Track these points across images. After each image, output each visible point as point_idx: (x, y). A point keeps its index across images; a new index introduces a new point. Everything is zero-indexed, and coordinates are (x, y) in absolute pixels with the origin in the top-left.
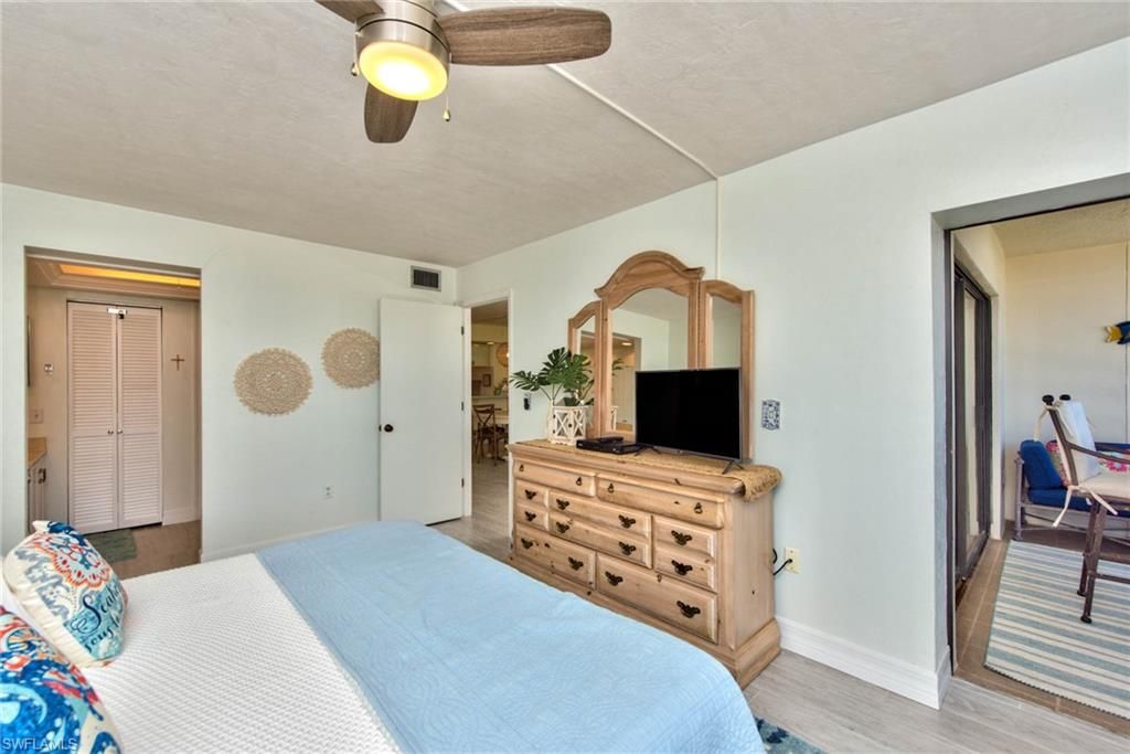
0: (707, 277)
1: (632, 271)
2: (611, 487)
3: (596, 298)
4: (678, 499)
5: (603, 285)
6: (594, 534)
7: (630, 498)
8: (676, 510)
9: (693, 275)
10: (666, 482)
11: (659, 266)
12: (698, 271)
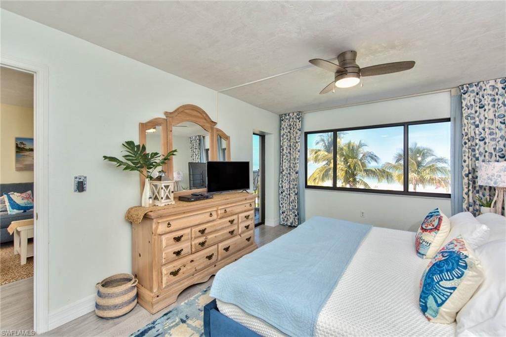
0: (218, 126)
1: (186, 111)
2: (225, 210)
3: (164, 117)
4: (245, 205)
5: (171, 111)
6: (218, 236)
7: (232, 212)
8: (246, 208)
9: (213, 124)
10: (242, 201)
11: (199, 115)
12: (215, 123)
